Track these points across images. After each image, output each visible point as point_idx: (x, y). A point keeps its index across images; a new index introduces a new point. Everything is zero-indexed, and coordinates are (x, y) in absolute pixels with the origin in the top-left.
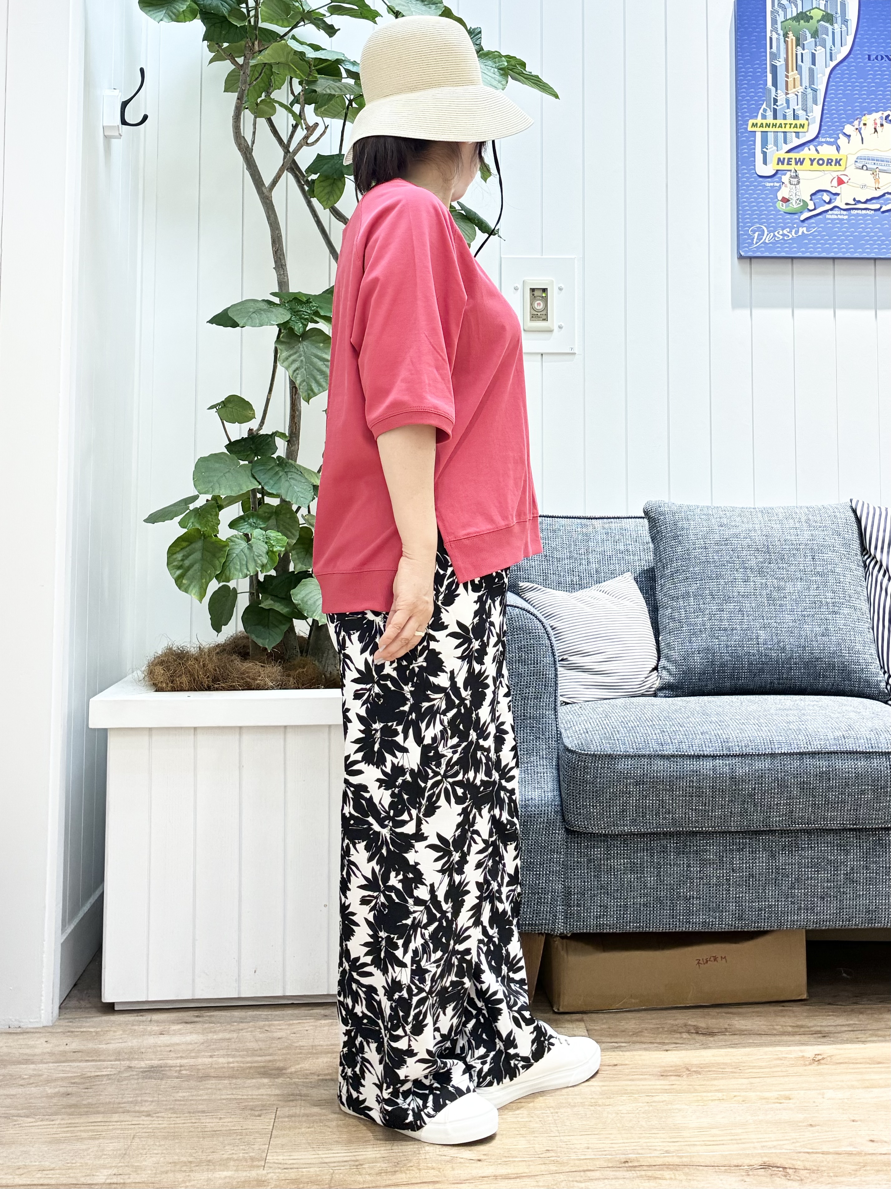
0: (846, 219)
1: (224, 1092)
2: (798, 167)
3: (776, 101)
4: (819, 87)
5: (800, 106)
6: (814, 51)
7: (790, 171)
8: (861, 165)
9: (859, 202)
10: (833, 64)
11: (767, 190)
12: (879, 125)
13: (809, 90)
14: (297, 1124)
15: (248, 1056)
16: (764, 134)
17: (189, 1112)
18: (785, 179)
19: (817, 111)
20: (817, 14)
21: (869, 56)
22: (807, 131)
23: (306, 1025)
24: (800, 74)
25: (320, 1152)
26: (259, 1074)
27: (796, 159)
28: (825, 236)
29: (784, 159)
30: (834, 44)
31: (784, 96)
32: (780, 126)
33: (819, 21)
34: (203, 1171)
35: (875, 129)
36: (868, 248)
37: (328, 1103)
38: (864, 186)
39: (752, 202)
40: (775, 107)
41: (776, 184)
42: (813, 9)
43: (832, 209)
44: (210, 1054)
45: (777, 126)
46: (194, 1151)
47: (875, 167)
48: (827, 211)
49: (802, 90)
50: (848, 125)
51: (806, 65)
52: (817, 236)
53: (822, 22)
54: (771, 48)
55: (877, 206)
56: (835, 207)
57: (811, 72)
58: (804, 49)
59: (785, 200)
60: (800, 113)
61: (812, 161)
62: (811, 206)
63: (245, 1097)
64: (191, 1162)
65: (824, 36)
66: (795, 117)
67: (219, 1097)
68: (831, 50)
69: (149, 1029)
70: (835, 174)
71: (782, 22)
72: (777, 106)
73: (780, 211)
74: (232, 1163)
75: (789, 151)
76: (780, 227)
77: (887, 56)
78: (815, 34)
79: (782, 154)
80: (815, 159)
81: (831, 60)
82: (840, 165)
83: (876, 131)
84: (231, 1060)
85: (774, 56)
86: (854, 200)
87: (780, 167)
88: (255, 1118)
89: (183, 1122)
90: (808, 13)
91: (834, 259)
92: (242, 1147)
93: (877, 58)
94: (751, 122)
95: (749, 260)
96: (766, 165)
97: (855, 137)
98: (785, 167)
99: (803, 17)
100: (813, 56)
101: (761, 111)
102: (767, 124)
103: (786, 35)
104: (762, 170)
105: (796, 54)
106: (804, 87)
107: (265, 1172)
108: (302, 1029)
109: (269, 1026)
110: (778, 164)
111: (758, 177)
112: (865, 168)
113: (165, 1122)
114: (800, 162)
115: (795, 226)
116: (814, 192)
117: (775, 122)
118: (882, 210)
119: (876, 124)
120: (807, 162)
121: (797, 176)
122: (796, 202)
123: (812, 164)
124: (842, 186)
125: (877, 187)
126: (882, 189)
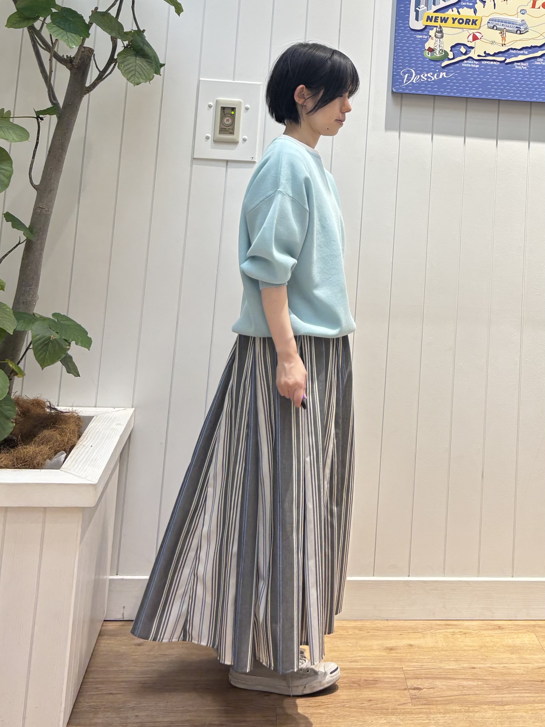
2: (443, 24)
7: (436, 27)
8: (492, 26)
9: (489, 55)
11: (417, 41)
18: (432, 33)
27: (441, 18)
29: (432, 17)
38: (493, 43)
39: (405, 50)
41: (424, 37)
43: (467, 59)
48: (463, 60)
55: (502, 59)
56: (470, 58)
61: (454, 20)
62: (451, 56)
70: (471, 32)
73: (426, 58)
75: (436, 11)
79: (430, 13)
80: (456, 19)
82: (475, 24)
86: (485, 52)
87: (429, 23)
91: (466, 98)
95: (400, 96)
96: (418, 21)
97: (489, 3)
98: (432, 23)
104: (415, 25)
110: (427, 21)
112: (495, 28)
114: (445, 20)
116: (454, 44)
118: (506, 62)
120: (450, 21)
121: (441, 32)
122: (439, 52)
123: (454, 23)
124: (476, 41)
125: (503, 43)
126: (507, 45)
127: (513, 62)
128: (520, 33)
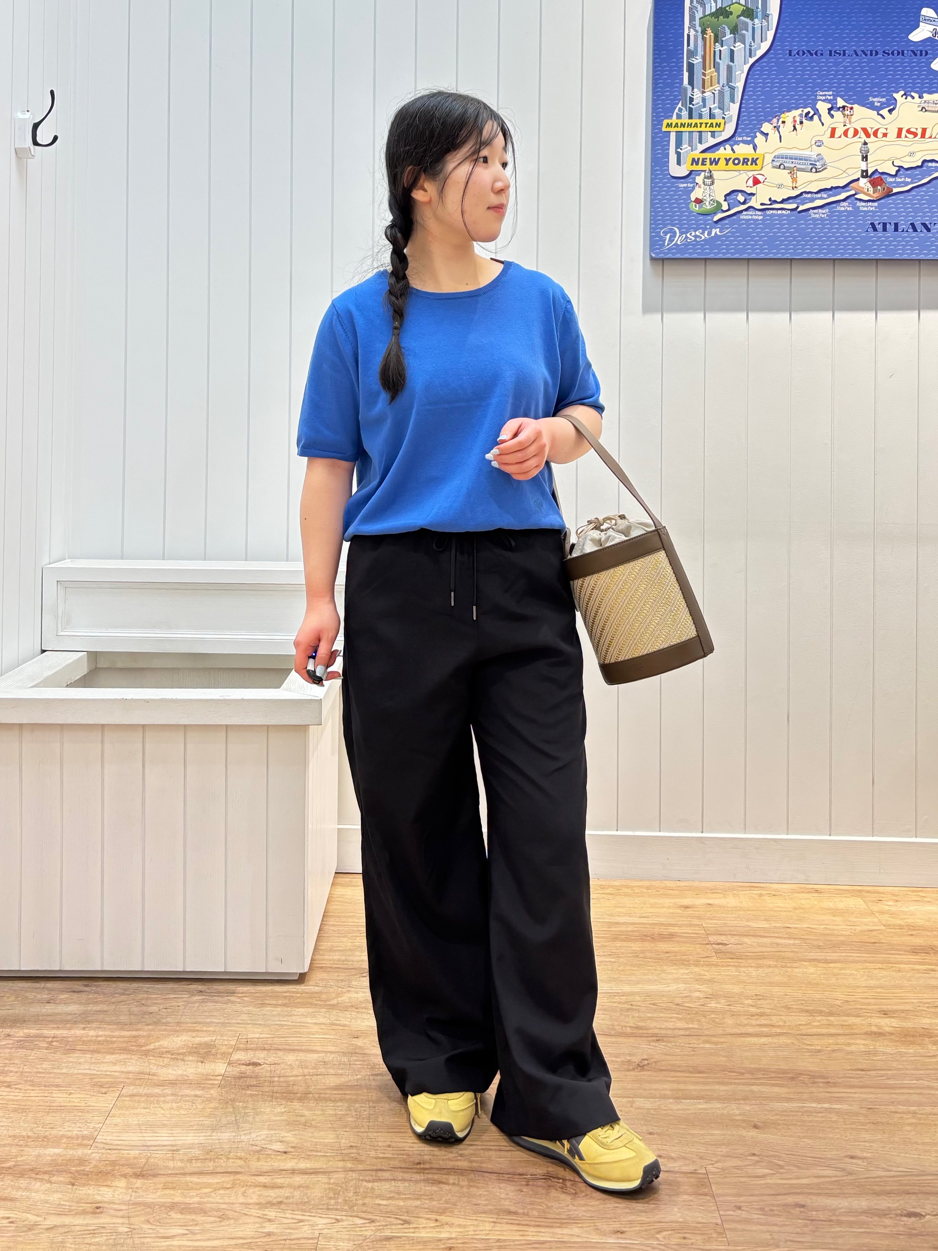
1: (82, 1067)
2: (713, 167)
3: (691, 100)
4: (737, 84)
5: (716, 105)
6: (732, 48)
7: (705, 171)
8: (779, 164)
9: (775, 202)
10: (752, 61)
12: (798, 122)
13: (726, 88)
14: (136, 1104)
15: (116, 1030)
16: (679, 135)
17: (45, 1086)
18: (699, 179)
19: (734, 109)
20: (737, 9)
21: (790, 51)
22: (724, 130)
23: (180, 1000)
24: (718, 71)
25: (145, 1135)
26: (120, 1050)
27: (710, 159)
29: (699, 159)
30: (753, 39)
31: (700, 95)
32: (696, 124)
33: (738, 16)
34: (36, 1147)
35: (794, 127)
37: (170, 1083)
38: (780, 186)
40: (691, 106)
42: (733, 4)
43: (746, 210)
44: (83, 1026)
45: (693, 125)
46: (35, 1126)
47: (793, 166)
48: (741, 212)
49: (719, 88)
50: (766, 123)
51: (723, 63)
53: (742, 18)
54: (688, 45)
55: (794, 206)
56: (750, 207)
57: (730, 69)
58: (722, 46)
59: (698, 201)
60: (717, 111)
61: (727, 161)
62: (725, 206)
63: (100, 1073)
64: (29, 1137)
65: (744, 32)
66: (712, 116)
67: (76, 1072)
68: (750, 46)
69: (39, 996)
70: (751, 174)
71: (700, 19)
72: (693, 105)
74: (64, 1140)
75: (704, 151)
77: (809, 51)
78: (734, 30)
79: (696, 154)
80: (730, 159)
81: (750, 56)
82: (756, 164)
83: (795, 128)
84: (101, 1033)
85: (691, 54)
86: (770, 200)
87: (695, 167)
88: (100, 1095)
89: (36, 1095)
90: (727, 8)
91: (748, 260)
92: (78, 1125)
93: (798, 53)
94: (665, 122)
95: (661, 262)
96: (680, 166)
97: (773, 136)
98: (700, 167)
99: (723, 12)
100: (732, 52)
101: (677, 110)
102: (682, 124)
103: (704, 32)
104: (676, 170)
105: (715, 51)
106: (721, 85)
107: (90, 1151)
108: (173, 1004)
109: (147, 999)
110: (692, 164)
112: (782, 167)
113: (21, 1094)
114: (715, 162)
116: (728, 192)
117: (690, 121)
118: (799, 210)
119: (795, 121)
120: (722, 162)
121: (711, 177)
122: (710, 203)
123: (727, 164)
124: (758, 186)
125: (795, 186)
126: (799, 188)
127: (808, 210)
128: (816, 172)
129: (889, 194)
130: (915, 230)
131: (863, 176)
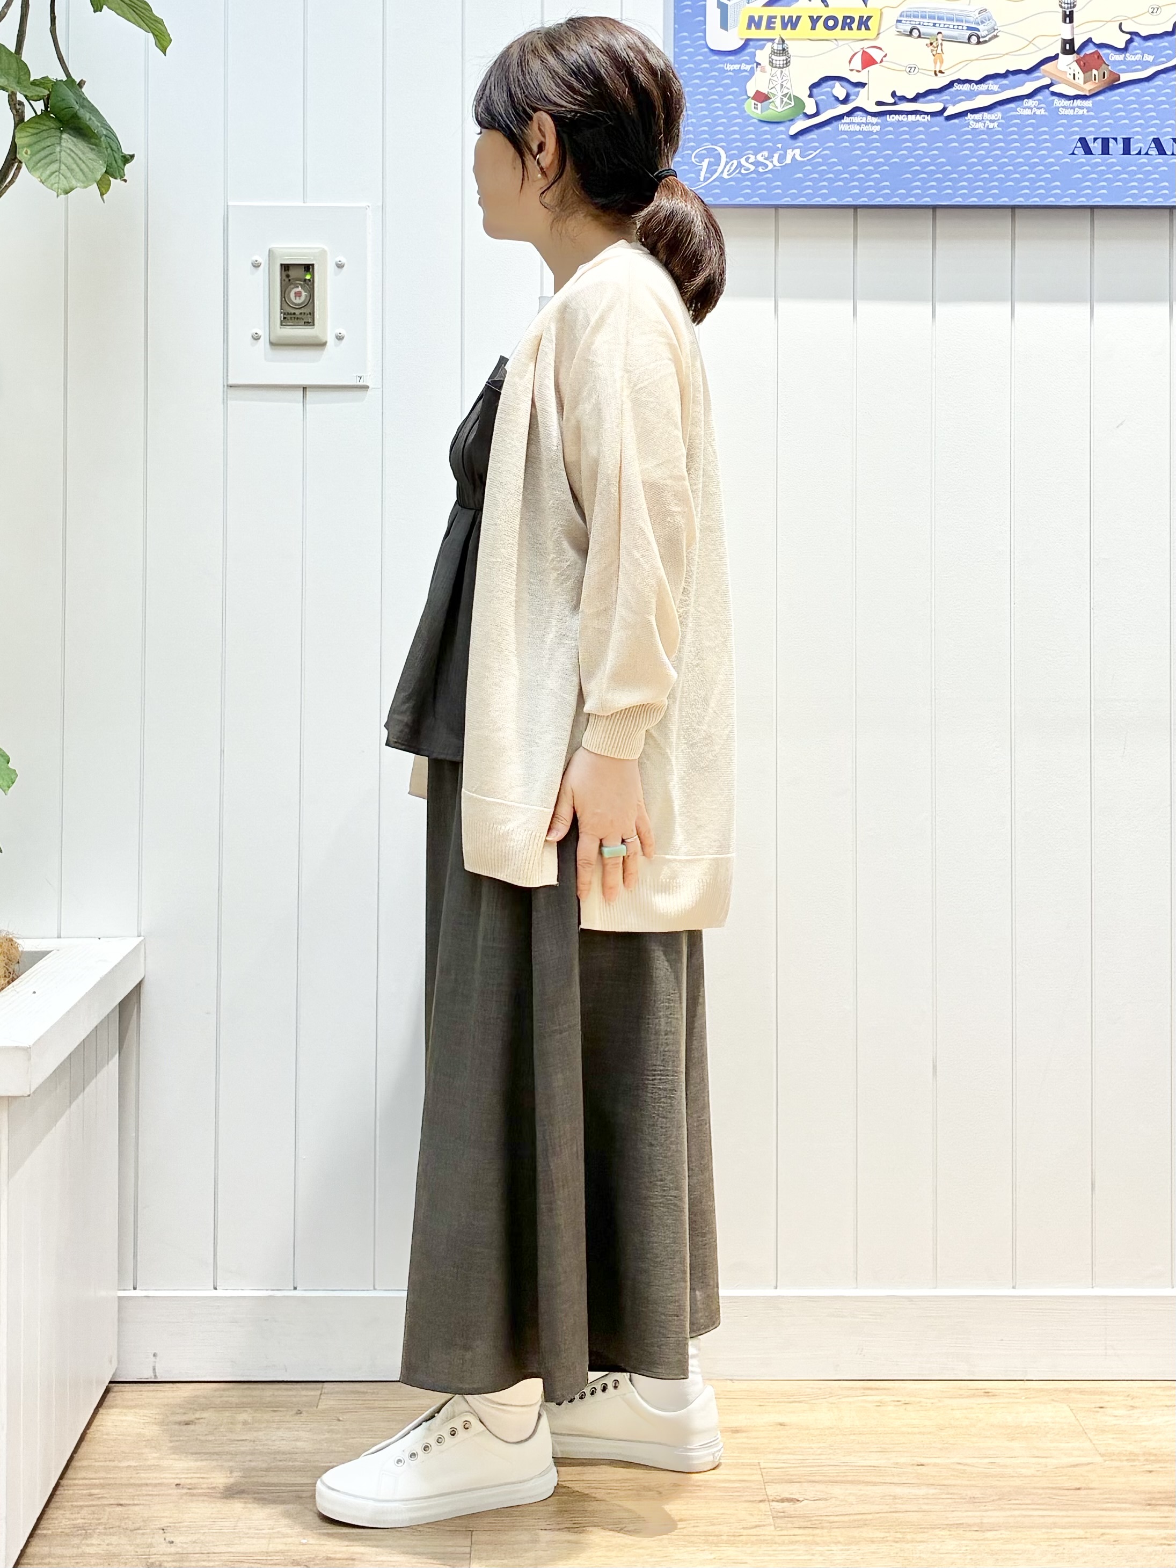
0: (877, 133)
2: (788, 33)
7: (772, 40)
8: (908, 28)
9: (903, 98)
18: (763, 56)
27: (783, 18)
28: (835, 164)
29: (761, 18)
36: (917, 187)
38: (912, 69)
47: (935, 31)
48: (840, 117)
52: (821, 164)
55: (938, 107)
56: (857, 109)
59: (761, 97)
61: (814, 21)
62: (810, 108)
70: (858, 47)
75: (770, 3)
76: (751, 148)
79: (757, 9)
80: (819, 18)
82: (867, 28)
86: (894, 94)
87: (754, 33)
91: (852, 208)
96: (727, 30)
98: (763, 33)
104: (719, 38)
110: (749, 27)
111: (709, 54)
112: (915, 33)
114: (792, 23)
115: (779, 146)
116: (816, 80)
118: (946, 114)
120: (805, 24)
121: (784, 52)
122: (782, 102)
123: (813, 28)
124: (871, 68)
125: (938, 70)
126: (947, 73)
128: (979, 43)
129: (1114, 85)
130: (1162, 151)
131: (1065, 52)
